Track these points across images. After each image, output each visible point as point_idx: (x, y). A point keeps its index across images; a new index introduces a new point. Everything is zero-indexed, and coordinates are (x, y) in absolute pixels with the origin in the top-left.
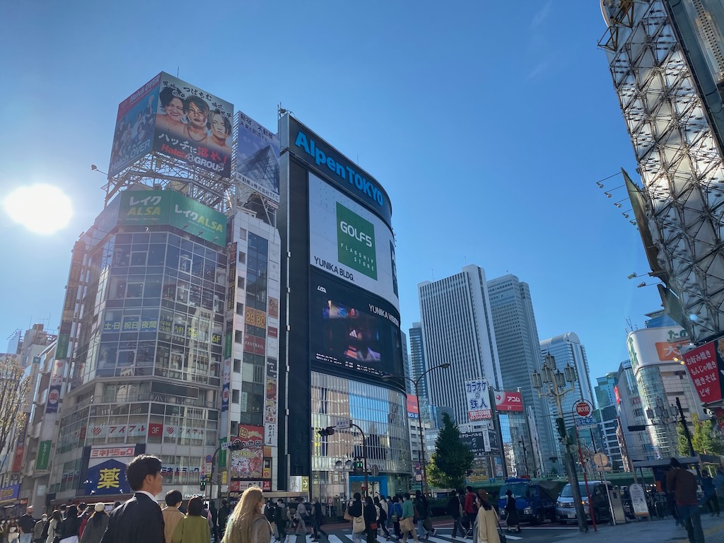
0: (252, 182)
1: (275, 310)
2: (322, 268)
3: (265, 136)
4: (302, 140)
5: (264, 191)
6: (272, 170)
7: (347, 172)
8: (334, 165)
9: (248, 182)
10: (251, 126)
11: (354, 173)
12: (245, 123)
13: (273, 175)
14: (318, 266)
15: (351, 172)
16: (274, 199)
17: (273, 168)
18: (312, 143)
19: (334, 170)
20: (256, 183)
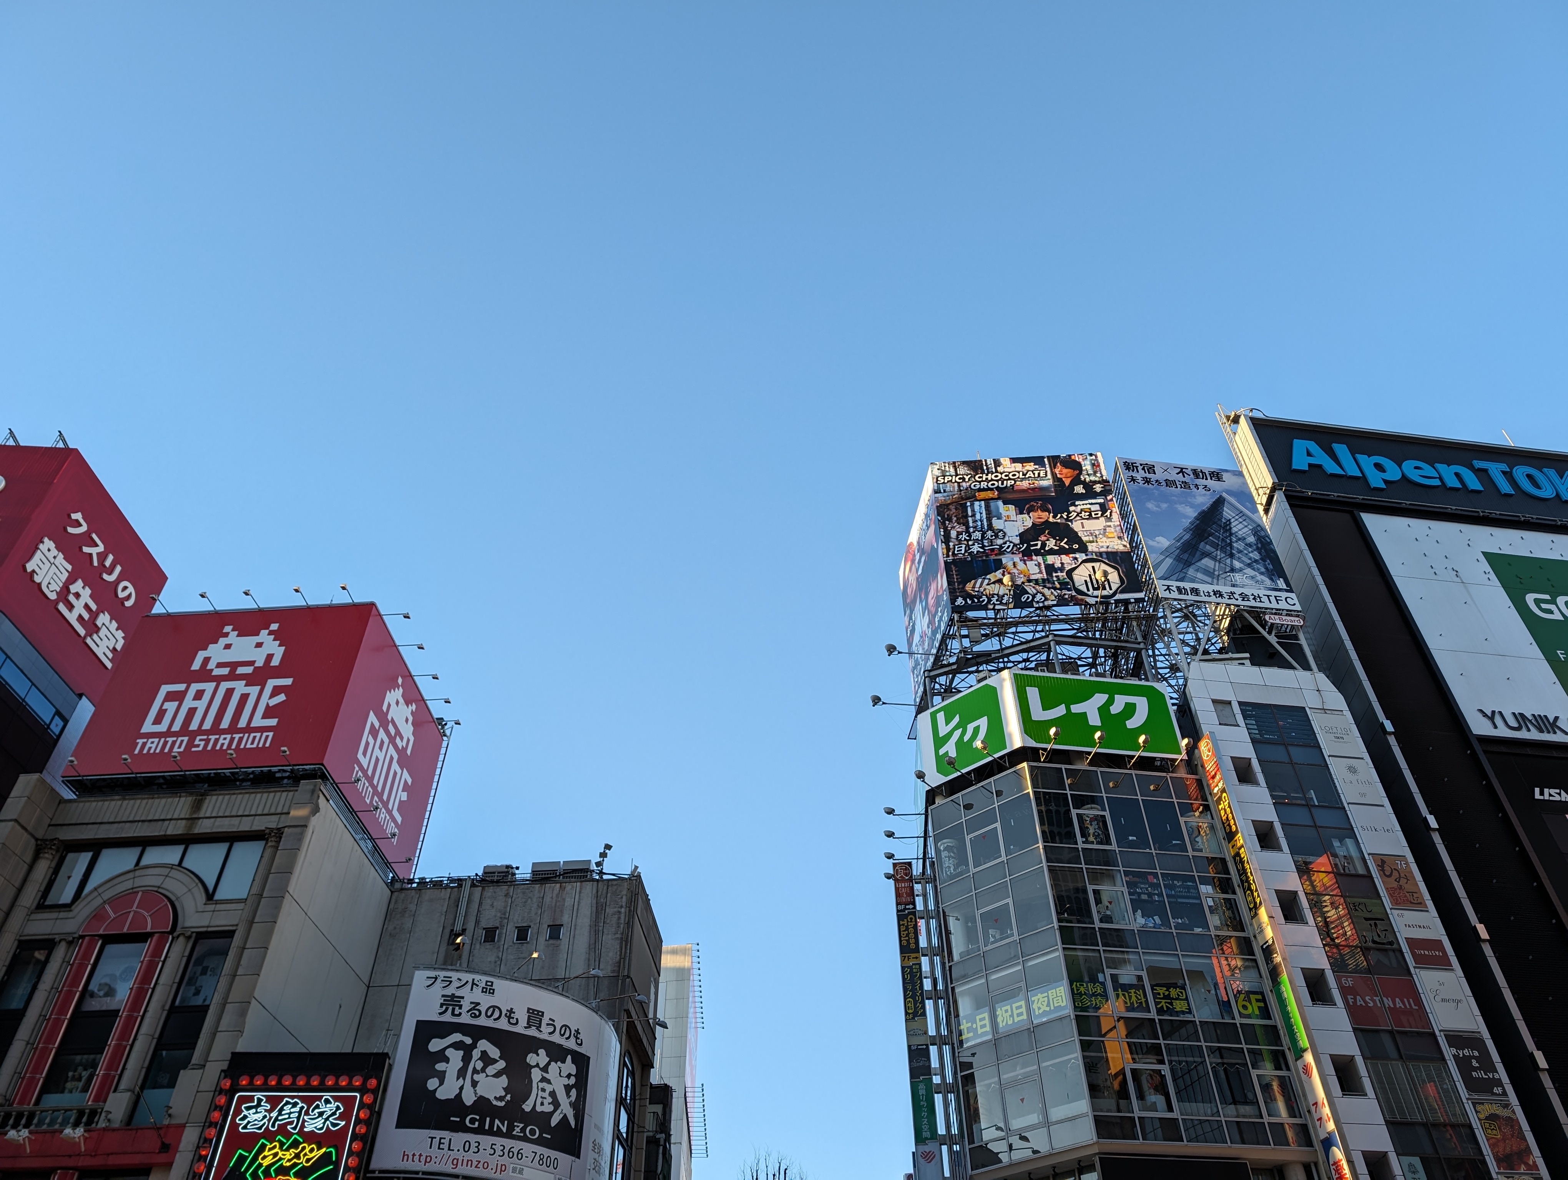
0: (1203, 588)
1: (1408, 887)
2: (1523, 735)
3: (1200, 482)
4: (1309, 454)
5: (1244, 597)
6: (1250, 545)
7: (1482, 473)
8: (1428, 470)
9: (1195, 592)
10: (1159, 475)
11: (1504, 467)
12: (1140, 475)
13: (1256, 555)
14: (1502, 732)
15: (1495, 469)
16: (1283, 605)
17: (1251, 539)
18: (1341, 450)
19: (1437, 482)
20: (1216, 588)
